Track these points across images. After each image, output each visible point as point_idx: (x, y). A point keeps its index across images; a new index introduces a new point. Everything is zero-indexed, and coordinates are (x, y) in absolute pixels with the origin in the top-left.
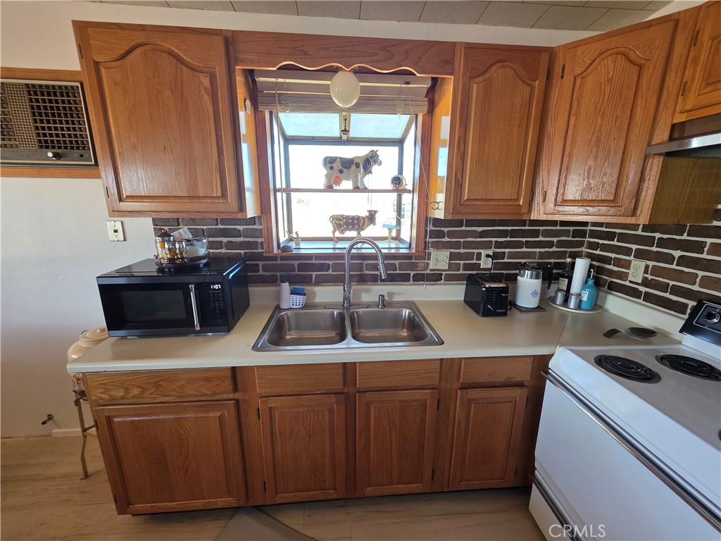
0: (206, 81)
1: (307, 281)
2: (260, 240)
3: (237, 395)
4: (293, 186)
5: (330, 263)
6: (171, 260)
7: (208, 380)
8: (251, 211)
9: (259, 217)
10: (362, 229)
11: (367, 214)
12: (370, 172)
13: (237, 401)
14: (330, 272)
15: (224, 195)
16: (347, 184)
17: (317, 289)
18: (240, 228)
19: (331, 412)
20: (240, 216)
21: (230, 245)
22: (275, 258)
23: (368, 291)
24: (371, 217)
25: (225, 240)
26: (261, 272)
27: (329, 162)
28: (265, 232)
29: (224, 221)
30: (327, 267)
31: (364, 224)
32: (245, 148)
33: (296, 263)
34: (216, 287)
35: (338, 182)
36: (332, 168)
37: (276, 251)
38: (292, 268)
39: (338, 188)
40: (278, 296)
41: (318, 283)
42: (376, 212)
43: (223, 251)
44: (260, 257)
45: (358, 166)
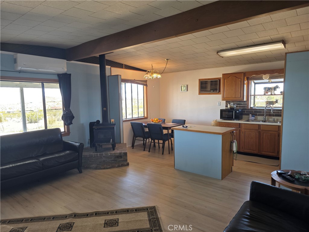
0: (240, 80)
1: (256, 115)
2: (246, 106)
3: (240, 129)
4: (256, 94)
5: (262, 111)
6: (230, 108)
7: (235, 125)
8: (245, 100)
9: (246, 101)
10: (274, 104)
11: (275, 100)
12: (276, 90)
13: (239, 130)
14: (262, 113)
15: (241, 97)
16: (269, 93)
17: (258, 117)
18: (242, 103)
19: (256, 134)
20: (243, 100)
21: (240, 107)
22: (249, 109)
23: (271, 118)
24: (277, 102)
25: (239, 106)
26: (246, 113)
27: (265, 88)
28: (247, 104)
29: (239, 102)
30: (261, 112)
31: (274, 103)
32: (245, 85)
33: (254, 111)
34: (238, 112)
35: (267, 93)
36: (265, 90)
37: (249, 108)
38: (253, 112)
39: (267, 94)
40: (249, 117)
41: (259, 116)
42: (277, 100)
43: (238, 108)
44: (246, 109)
45: (272, 89)
